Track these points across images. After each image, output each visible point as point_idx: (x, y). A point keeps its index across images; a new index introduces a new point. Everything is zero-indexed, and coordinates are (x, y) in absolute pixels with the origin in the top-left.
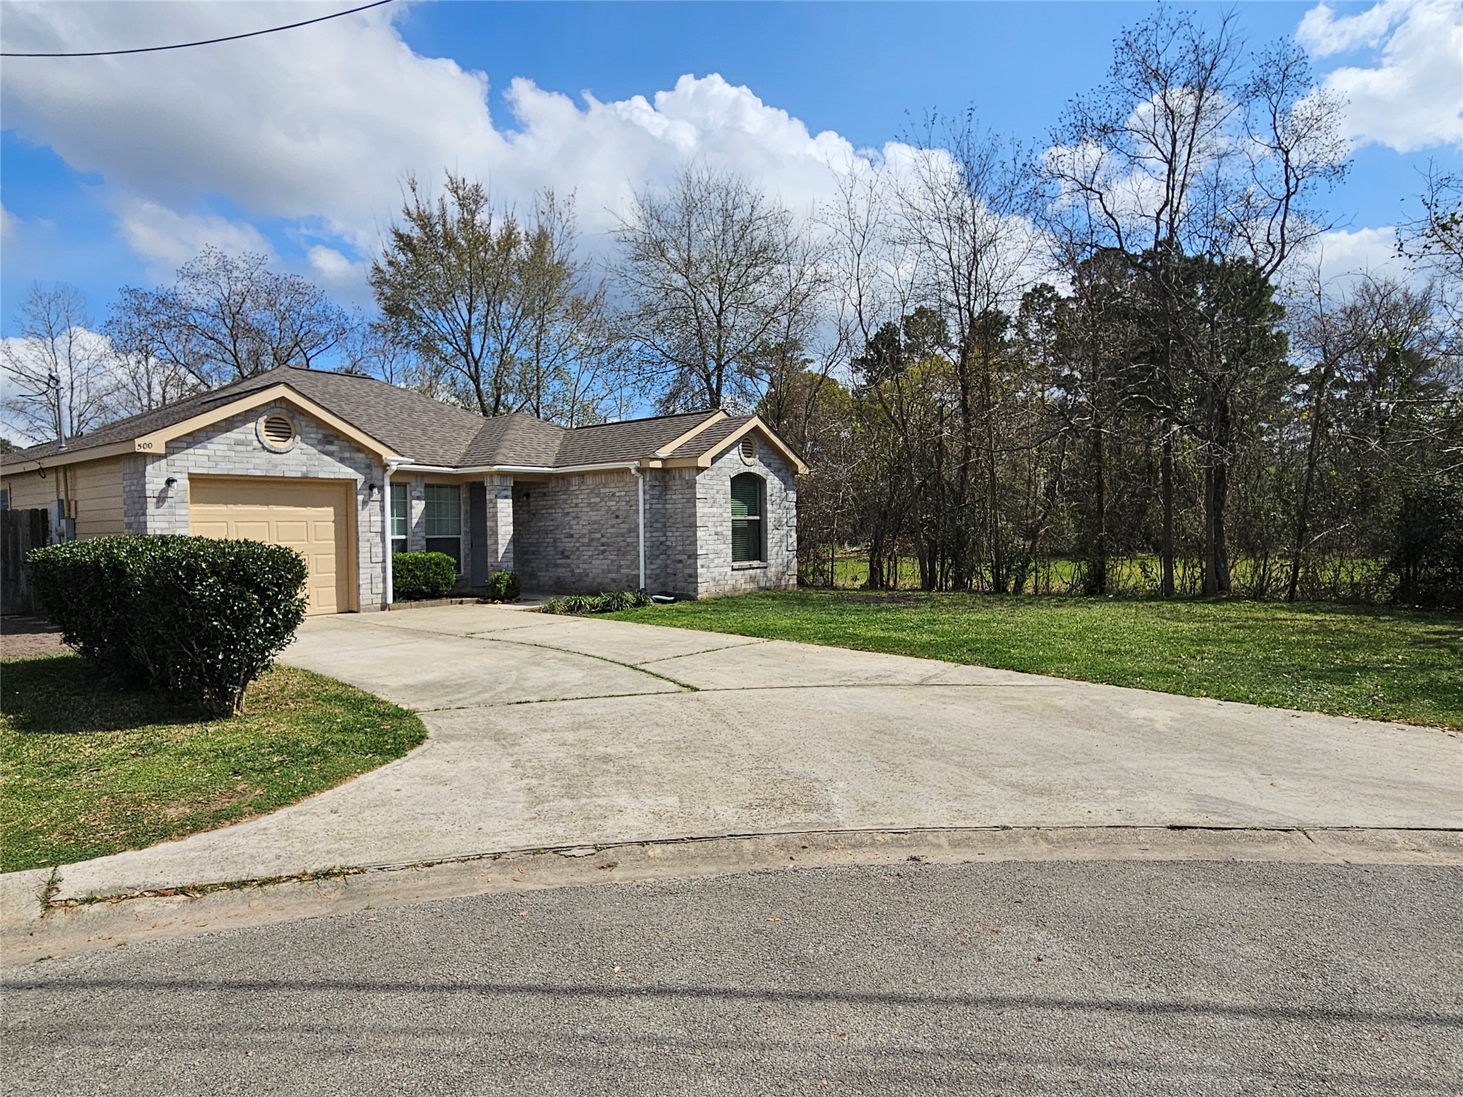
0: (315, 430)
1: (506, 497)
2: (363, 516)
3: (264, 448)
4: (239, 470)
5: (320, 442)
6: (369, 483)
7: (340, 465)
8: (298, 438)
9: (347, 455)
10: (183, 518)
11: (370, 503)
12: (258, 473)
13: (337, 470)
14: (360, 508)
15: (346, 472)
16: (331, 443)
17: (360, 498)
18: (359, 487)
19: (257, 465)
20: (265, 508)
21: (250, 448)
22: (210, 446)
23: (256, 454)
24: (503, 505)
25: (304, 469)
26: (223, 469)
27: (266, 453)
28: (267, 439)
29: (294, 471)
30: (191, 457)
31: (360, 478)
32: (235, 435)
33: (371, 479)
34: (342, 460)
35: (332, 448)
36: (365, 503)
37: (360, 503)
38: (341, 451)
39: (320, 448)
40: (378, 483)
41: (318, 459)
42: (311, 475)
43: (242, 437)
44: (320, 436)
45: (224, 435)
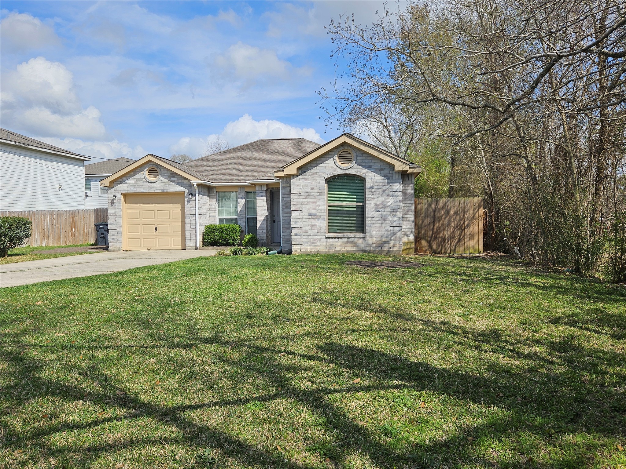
0: (167, 172)
1: (262, 196)
2: (187, 207)
3: (147, 181)
4: (138, 191)
5: (169, 177)
6: (190, 193)
7: (178, 186)
8: (160, 176)
9: (180, 181)
10: (119, 210)
11: (191, 202)
12: (145, 191)
13: (176, 188)
14: (186, 204)
15: (180, 189)
16: (173, 177)
17: (186, 199)
18: (186, 195)
19: (144, 188)
20: (153, 205)
21: (142, 182)
22: (128, 182)
23: (144, 184)
24: (259, 201)
25: (163, 188)
26: (132, 191)
27: (148, 183)
28: (148, 178)
29: (159, 190)
30: (122, 187)
31: (186, 191)
32: (137, 177)
33: (191, 191)
34: (178, 184)
35: (174, 179)
36: (188, 202)
37: (186, 202)
38: (178, 180)
39: (169, 179)
40: (193, 193)
41: (169, 184)
42: (165, 191)
43: (139, 177)
44: (169, 174)
45: (133, 178)
